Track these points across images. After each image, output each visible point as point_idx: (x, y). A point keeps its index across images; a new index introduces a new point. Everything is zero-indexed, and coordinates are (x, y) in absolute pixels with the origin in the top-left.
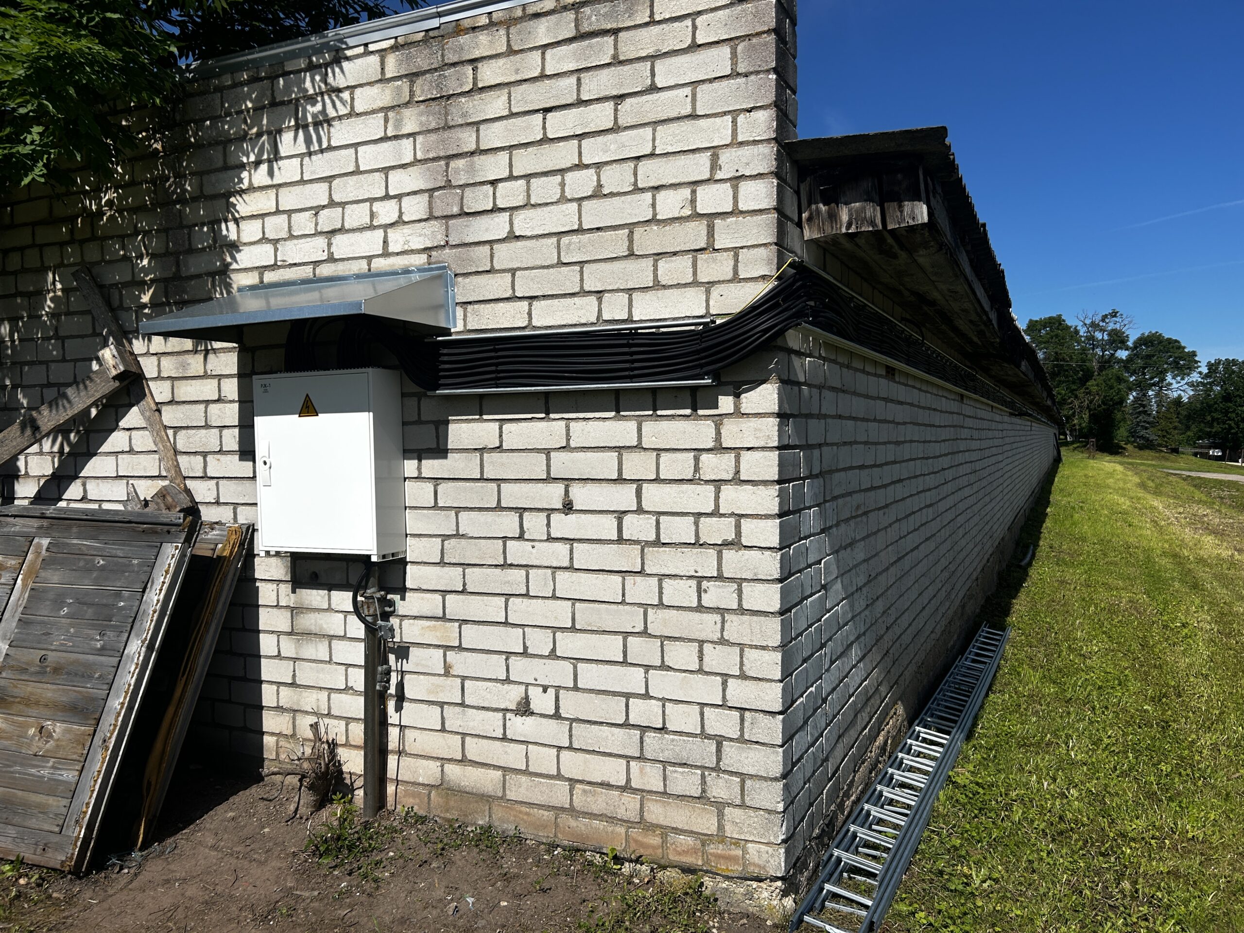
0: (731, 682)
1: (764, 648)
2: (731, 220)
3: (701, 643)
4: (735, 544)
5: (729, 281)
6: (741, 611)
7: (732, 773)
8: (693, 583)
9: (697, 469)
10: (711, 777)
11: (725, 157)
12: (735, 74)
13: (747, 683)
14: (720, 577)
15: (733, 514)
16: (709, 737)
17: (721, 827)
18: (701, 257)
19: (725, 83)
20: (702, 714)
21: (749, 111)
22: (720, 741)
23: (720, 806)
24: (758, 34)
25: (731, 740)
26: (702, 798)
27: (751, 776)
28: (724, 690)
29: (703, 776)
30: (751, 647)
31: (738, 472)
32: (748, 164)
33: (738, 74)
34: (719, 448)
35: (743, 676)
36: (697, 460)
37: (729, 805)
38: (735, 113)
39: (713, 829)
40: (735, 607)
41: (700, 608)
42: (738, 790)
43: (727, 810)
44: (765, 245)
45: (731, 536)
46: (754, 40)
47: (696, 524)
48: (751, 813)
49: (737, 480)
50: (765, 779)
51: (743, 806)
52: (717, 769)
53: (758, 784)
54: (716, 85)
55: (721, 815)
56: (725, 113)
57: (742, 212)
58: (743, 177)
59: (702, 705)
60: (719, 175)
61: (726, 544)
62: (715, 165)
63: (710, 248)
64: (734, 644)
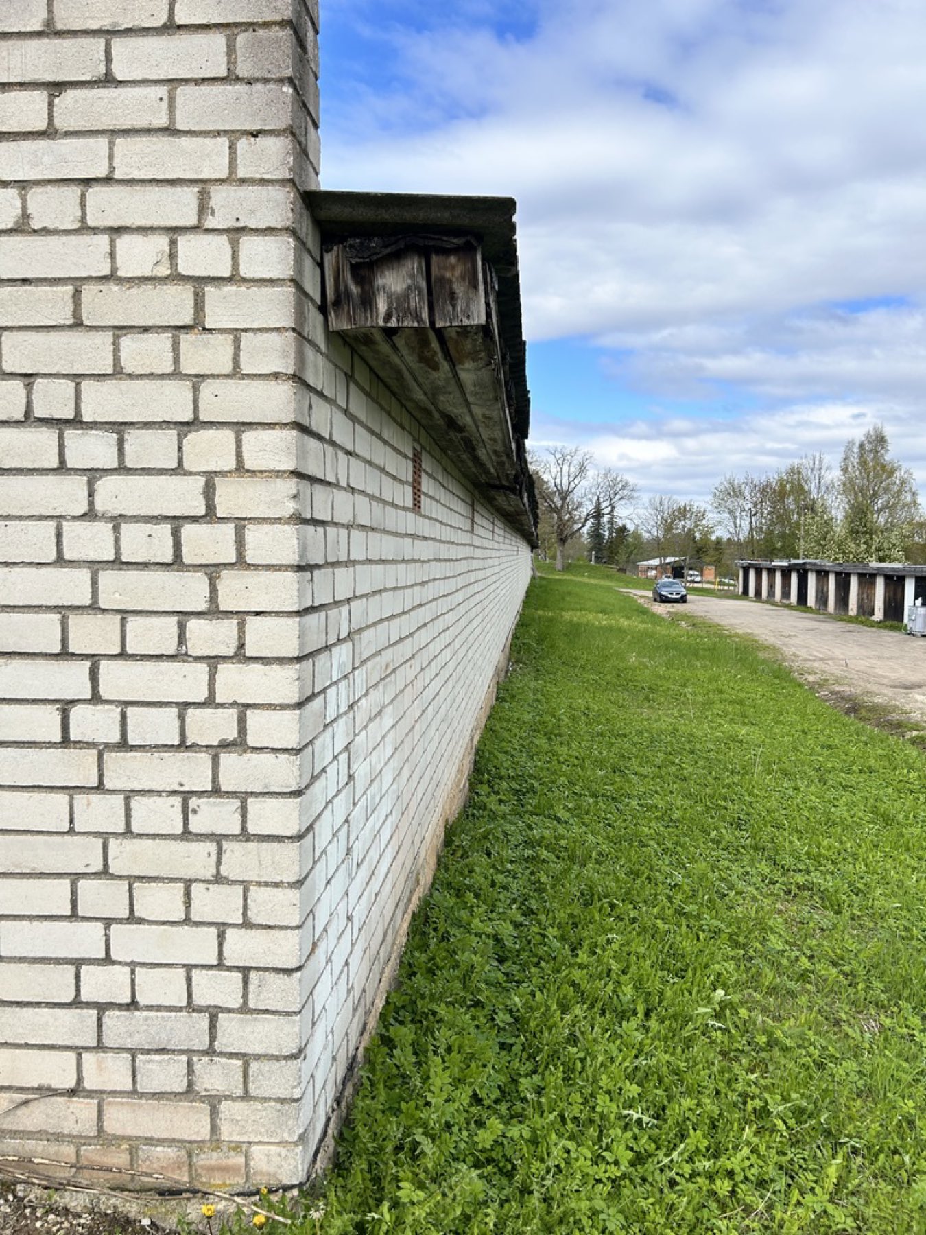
0: (230, 934)
1: (276, 885)
2: (229, 289)
3: (188, 883)
4: (239, 744)
5: (227, 376)
6: (245, 836)
7: (231, 1055)
8: (177, 801)
9: (182, 639)
10: (200, 1064)
11: (218, 196)
12: (231, 78)
13: (253, 932)
14: (216, 791)
15: (234, 704)
16: (199, 1010)
17: (214, 1128)
18: (184, 337)
19: (218, 88)
20: (189, 980)
21: (255, 135)
22: (213, 1014)
23: (213, 1102)
24: (267, 25)
25: (230, 1011)
26: (189, 1092)
27: (258, 1057)
28: (221, 945)
29: (190, 1064)
30: (259, 884)
31: (242, 646)
32: (252, 212)
33: (238, 79)
34: (214, 611)
35: (247, 924)
36: (182, 628)
37: (227, 1097)
38: (233, 135)
39: (205, 1133)
40: (237, 830)
41: (186, 835)
42: (239, 1076)
43: (224, 1106)
44: (277, 329)
45: (232, 734)
46: (261, 33)
47: (182, 717)
48: (258, 1105)
49: (241, 656)
50: (277, 1058)
51: (246, 1097)
52: (211, 1052)
53: (266, 1066)
54: (205, 89)
55: (214, 1112)
56: (218, 133)
57: (244, 280)
58: (243, 230)
59: (189, 968)
60: (210, 223)
61: (225, 745)
62: (203, 208)
63: (198, 325)
64: (235, 882)
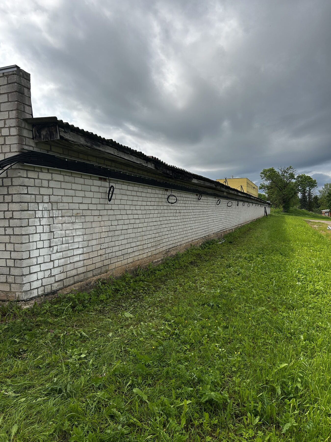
0: (12, 252)
1: (18, 243)
2: (9, 137)
3: (6, 243)
5: (9, 152)
6: (14, 235)
7: (13, 275)
8: (4, 228)
9: (4, 199)
10: (8, 277)
11: (7, 122)
12: (8, 102)
13: (15, 252)
14: (9, 227)
15: (11, 211)
16: (8, 267)
17: (10, 289)
18: (3, 146)
19: (7, 103)
20: (6, 261)
21: (12, 110)
22: (10, 267)
23: (10, 284)
24: (13, 92)
25: (12, 267)
26: (6, 282)
27: (17, 276)
28: (11, 255)
29: (6, 277)
30: (16, 243)
31: (12, 200)
32: (12, 124)
33: (9, 102)
34: (8, 194)
35: (14, 251)
36: (4, 197)
37: (12, 283)
38: (9, 111)
39: (9, 290)
40: (12, 234)
41: (5, 235)
42: (14, 279)
43: (12, 285)
44: (16, 144)
45: (11, 216)
46: (12, 93)
47: (4, 213)
48: (17, 285)
49: (12, 202)
50: (19, 276)
51: (15, 283)
52: (9, 275)
53: (18, 277)
54: (5, 104)
55: (10, 286)
56: (7, 111)
57: (11, 135)
58: (11, 127)
59: (6, 259)
60: (6, 126)
61: (11, 218)
62: (5, 124)
63: (4, 144)
64: (12, 243)
